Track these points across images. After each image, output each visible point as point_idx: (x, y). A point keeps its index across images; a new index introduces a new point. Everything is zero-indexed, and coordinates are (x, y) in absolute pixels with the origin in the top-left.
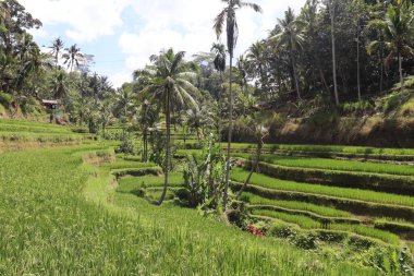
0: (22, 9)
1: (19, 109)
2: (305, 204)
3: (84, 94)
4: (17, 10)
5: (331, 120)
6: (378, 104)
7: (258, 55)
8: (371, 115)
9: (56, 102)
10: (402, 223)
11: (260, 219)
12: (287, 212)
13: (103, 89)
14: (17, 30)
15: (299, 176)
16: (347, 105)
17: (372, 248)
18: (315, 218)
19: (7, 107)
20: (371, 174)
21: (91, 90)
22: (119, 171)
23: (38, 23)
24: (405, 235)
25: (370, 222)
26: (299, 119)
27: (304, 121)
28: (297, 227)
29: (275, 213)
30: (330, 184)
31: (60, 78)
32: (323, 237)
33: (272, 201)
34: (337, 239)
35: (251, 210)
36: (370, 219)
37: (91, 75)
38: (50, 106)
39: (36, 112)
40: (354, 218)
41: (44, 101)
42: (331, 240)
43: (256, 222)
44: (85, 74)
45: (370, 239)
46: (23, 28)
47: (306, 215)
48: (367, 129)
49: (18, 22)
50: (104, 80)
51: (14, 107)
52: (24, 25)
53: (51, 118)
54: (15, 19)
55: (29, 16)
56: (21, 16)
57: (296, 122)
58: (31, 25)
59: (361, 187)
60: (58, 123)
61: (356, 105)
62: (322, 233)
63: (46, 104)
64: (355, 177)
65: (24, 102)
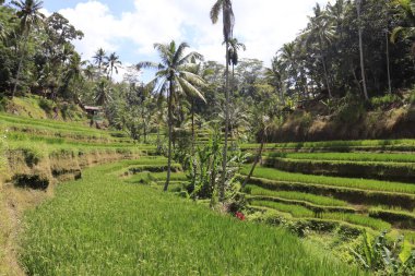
0: (67, 22)
1: (60, 114)
2: (304, 195)
3: (131, 103)
4: (62, 23)
5: (358, 115)
6: (406, 96)
7: (290, 55)
8: (398, 108)
9: (97, 108)
10: (397, 211)
11: (258, 210)
12: (283, 202)
14: (61, 41)
15: (306, 169)
16: (375, 100)
17: (360, 237)
18: (309, 207)
19: (47, 112)
20: (377, 163)
21: (138, 99)
22: (136, 167)
23: (80, 34)
24: (400, 224)
25: (366, 211)
26: (327, 117)
27: (332, 119)
28: (289, 216)
29: (271, 204)
30: (335, 175)
31: (102, 85)
32: (314, 226)
33: (273, 193)
34: (328, 228)
35: (249, 200)
36: (365, 208)
37: (138, 84)
38: (91, 112)
39: (76, 117)
40: (350, 207)
41: (86, 107)
42: (322, 229)
43: (252, 212)
44: (134, 84)
45: (360, 228)
46: (67, 40)
47: (303, 204)
48: (391, 122)
49: (63, 34)
51: (55, 111)
52: (68, 36)
53: (92, 123)
54: (60, 31)
55: (72, 28)
56: (65, 28)
57: (323, 120)
58: (74, 37)
59: (366, 177)
60: (98, 127)
61: (384, 99)
62: (312, 221)
63: (87, 110)
64: (361, 166)
65: (65, 108)
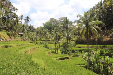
0: (12, 6)
1: (13, 37)
3: (28, 31)
9: (22, 34)
13: (33, 29)
14: (10, 12)
19: (9, 36)
21: (29, 29)
27: (111, 37)
31: (23, 26)
37: (29, 25)
39: (17, 37)
44: (27, 25)
46: (12, 11)
50: (33, 26)
51: (11, 36)
53: (22, 39)
55: (14, 8)
56: (12, 8)
58: (14, 10)
60: (24, 40)
63: (20, 34)
65: (14, 34)
